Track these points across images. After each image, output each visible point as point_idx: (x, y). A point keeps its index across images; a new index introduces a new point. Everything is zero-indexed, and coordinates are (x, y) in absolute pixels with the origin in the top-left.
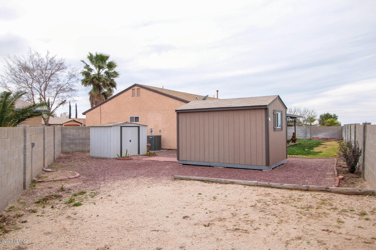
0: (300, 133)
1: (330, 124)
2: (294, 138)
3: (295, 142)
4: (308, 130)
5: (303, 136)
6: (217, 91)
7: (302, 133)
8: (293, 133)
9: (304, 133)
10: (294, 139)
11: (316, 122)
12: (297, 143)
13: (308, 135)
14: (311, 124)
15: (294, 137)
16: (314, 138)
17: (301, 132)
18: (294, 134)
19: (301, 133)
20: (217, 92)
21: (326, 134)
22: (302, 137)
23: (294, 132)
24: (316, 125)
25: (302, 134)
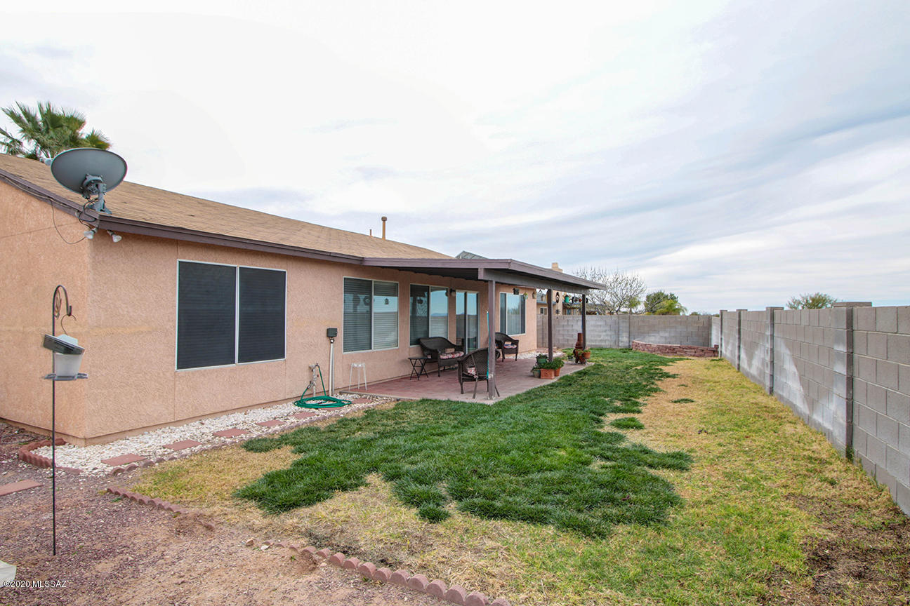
0: (602, 332)
1: (666, 311)
2: (581, 348)
3: (583, 363)
4: (624, 325)
5: (609, 338)
6: (384, 219)
7: (609, 333)
8: (579, 334)
9: (613, 333)
10: (580, 352)
11: (641, 308)
12: (590, 364)
13: (623, 337)
14: (631, 310)
15: (582, 346)
16: (637, 345)
17: (604, 329)
18: (582, 337)
19: (605, 331)
20: (382, 222)
21: (667, 335)
22: (607, 343)
23: (580, 331)
24: (641, 312)
25: (607, 335)
